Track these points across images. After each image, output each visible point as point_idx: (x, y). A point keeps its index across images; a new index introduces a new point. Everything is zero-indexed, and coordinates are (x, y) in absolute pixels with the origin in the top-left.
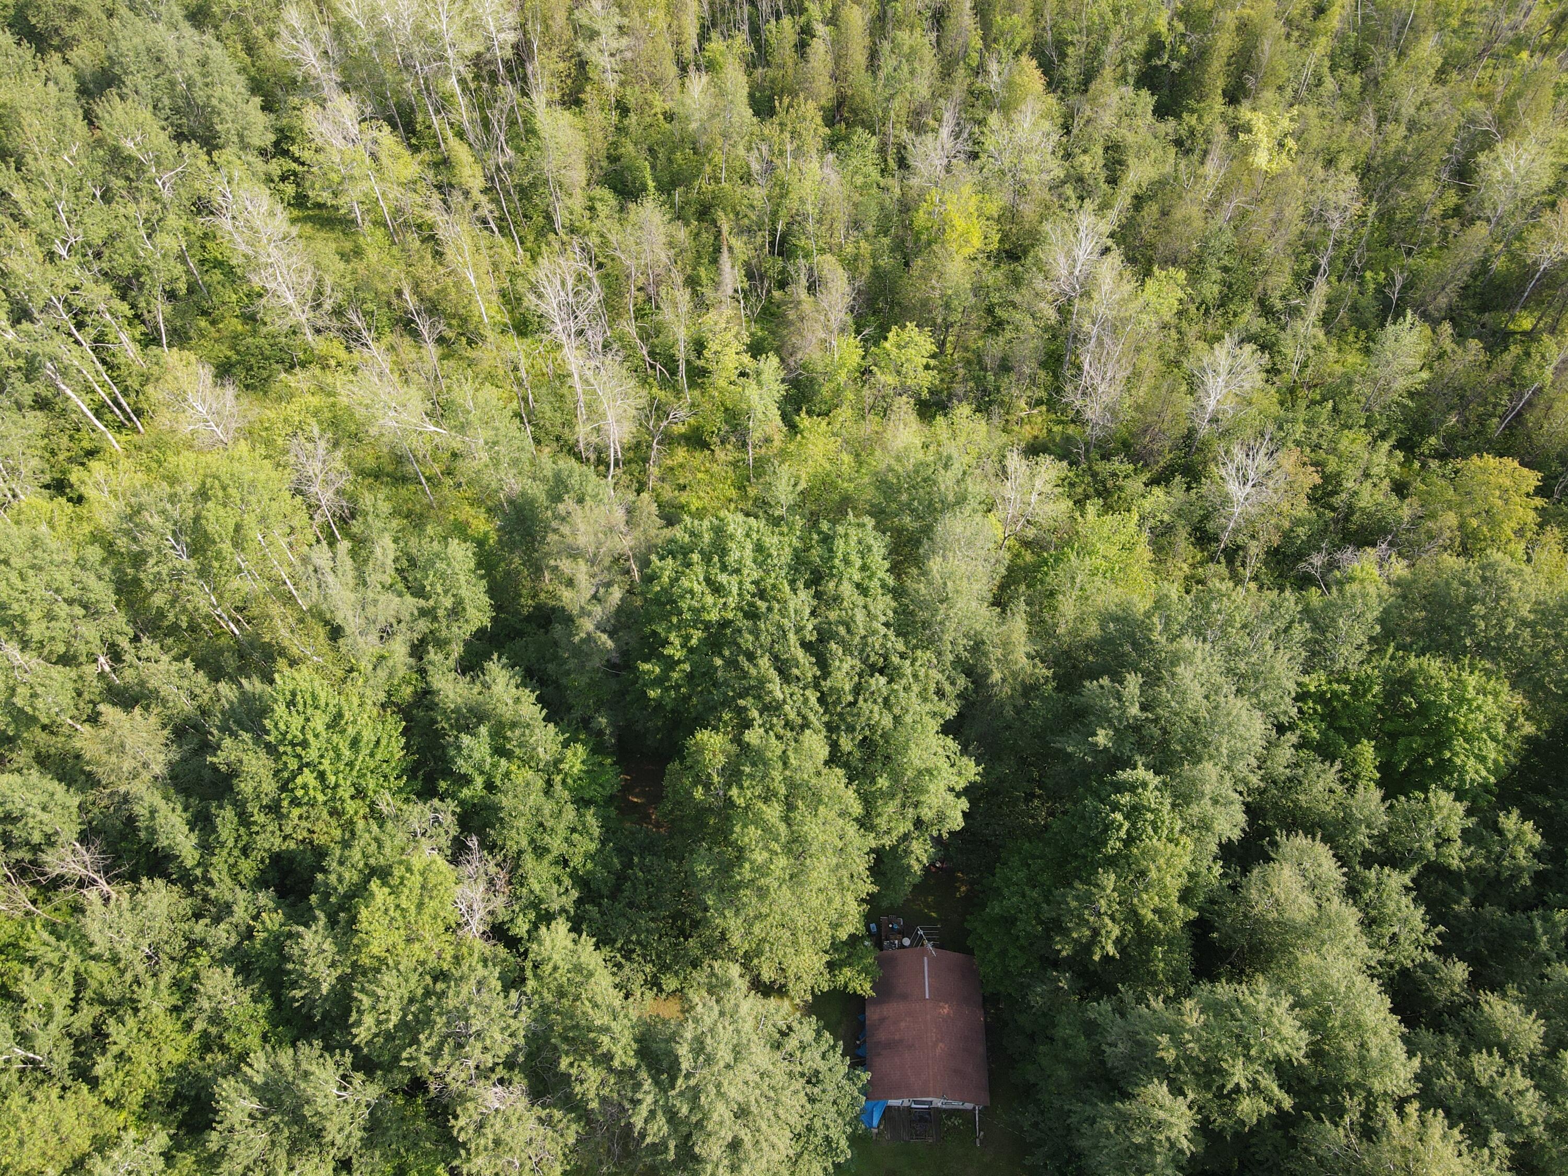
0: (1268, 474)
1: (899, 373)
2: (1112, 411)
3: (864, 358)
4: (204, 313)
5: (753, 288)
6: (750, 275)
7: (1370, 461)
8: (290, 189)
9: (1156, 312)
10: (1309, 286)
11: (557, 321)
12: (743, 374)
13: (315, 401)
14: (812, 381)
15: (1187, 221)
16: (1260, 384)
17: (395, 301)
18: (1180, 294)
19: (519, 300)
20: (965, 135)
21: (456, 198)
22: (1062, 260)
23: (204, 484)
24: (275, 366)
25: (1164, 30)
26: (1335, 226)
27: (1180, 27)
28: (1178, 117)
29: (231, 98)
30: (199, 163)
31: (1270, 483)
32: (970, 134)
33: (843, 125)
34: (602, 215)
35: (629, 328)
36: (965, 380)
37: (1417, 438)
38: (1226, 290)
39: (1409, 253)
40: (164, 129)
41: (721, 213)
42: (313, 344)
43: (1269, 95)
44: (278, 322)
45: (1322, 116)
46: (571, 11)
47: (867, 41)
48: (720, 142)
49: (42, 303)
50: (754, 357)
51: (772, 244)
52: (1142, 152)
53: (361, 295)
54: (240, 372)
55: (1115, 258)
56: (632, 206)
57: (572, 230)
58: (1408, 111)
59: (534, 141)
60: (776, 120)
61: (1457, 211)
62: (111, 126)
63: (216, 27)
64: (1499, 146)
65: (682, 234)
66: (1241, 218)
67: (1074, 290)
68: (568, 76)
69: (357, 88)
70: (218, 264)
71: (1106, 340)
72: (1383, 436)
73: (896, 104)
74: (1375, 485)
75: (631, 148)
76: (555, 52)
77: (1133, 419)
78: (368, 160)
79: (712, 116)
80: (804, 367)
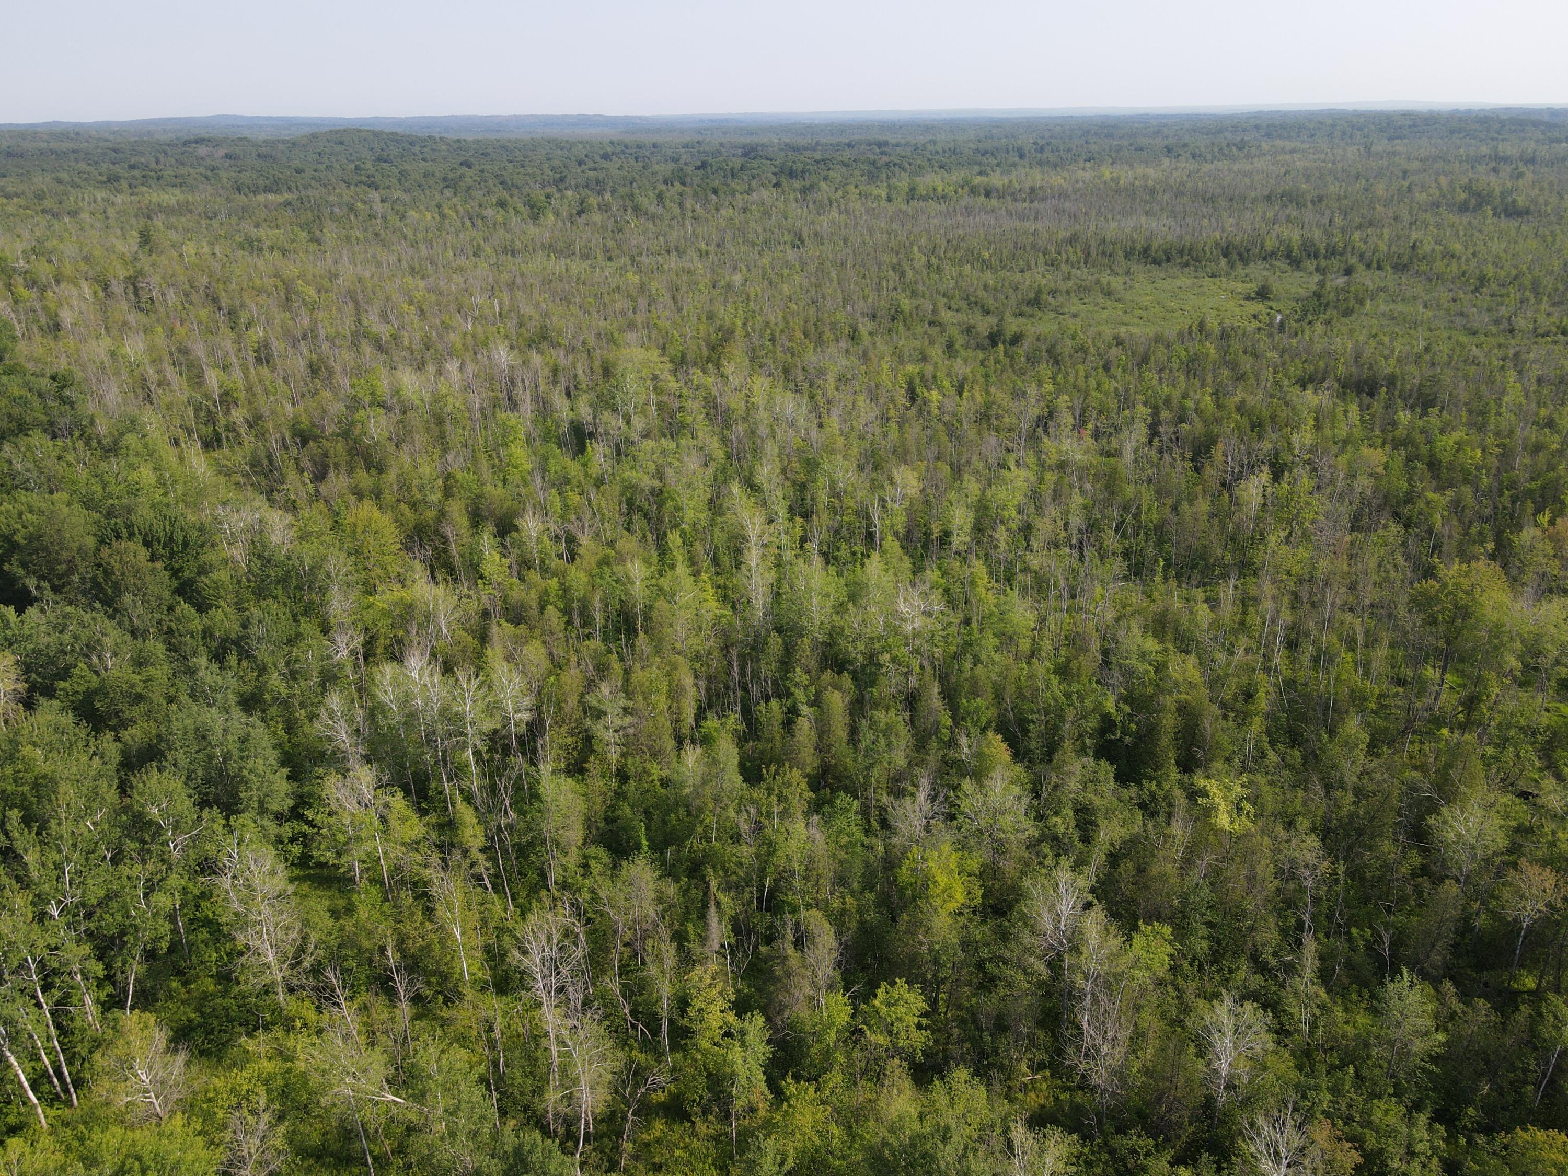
0: (1302, 1150)
1: (890, 1033)
2: (1120, 1074)
3: (853, 1016)
4: (180, 973)
5: (740, 943)
6: (736, 930)
7: (1410, 1135)
8: (296, 850)
9: (1148, 968)
10: (1299, 943)
11: (539, 977)
12: (728, 1034)
13: (268, 1066)
14: (800, 1042)
15: (1163, 877)
16: (1271, 1046)
17: (377, 958)
18: (1169, 949)
19: (503, 956)
20: (941, 799)
21: (457, 855)
22: (1046, 915)
23: (123, 1164)
24: (238, 1029)
25: (1113, 711)
26: (1309, 883)
27: (1127, 709)
28: (1139, 783)
29: (261, 769)
30: (215, 826)
31: (1307, 1162)
32: (946, 797)
33: (828, 791)
34: (595, 873)
35: (613, 985)
36: (960, 1041)
37: (1454, 1109)
38: (1216, 947)
39: (1389, 910)
40: (190, 796)
41: (710, 870)
42: (283, 1004)
43: (1218, 765)
44: (253, 980)
45: (1272, 783)
46: (582, 695)
47: (847, 719)
48: (711, 805)
49: (16, 963)
50: (739, 1015)
51: (759, 900)
52: (1109, 813)
53: (344, 952)
54: (199, 1036)
55: (1098, 914)
56: (625, 864)
57: (564, 886)
58: (1351, 779)
59: (536, 805)
60: (763, 785)
61: (1424, 870)
62: (141, 794)
63: (263, 711)
64: (1445, 810)
65: (671, 890)
66: (1215, 877)
67: (1061, 943)
68: (575, 748)
69: (380, 760)
70: (208, 923)
71: (1101, 996)
72: (1417, 1106)
73: (875, 772)
74: (1424, 1166)
75: (628, 810)
76: (564, 729)
77: (1144, 1086)
78: (376, 822)
79: (704, 782)
80: (792, 1026)
